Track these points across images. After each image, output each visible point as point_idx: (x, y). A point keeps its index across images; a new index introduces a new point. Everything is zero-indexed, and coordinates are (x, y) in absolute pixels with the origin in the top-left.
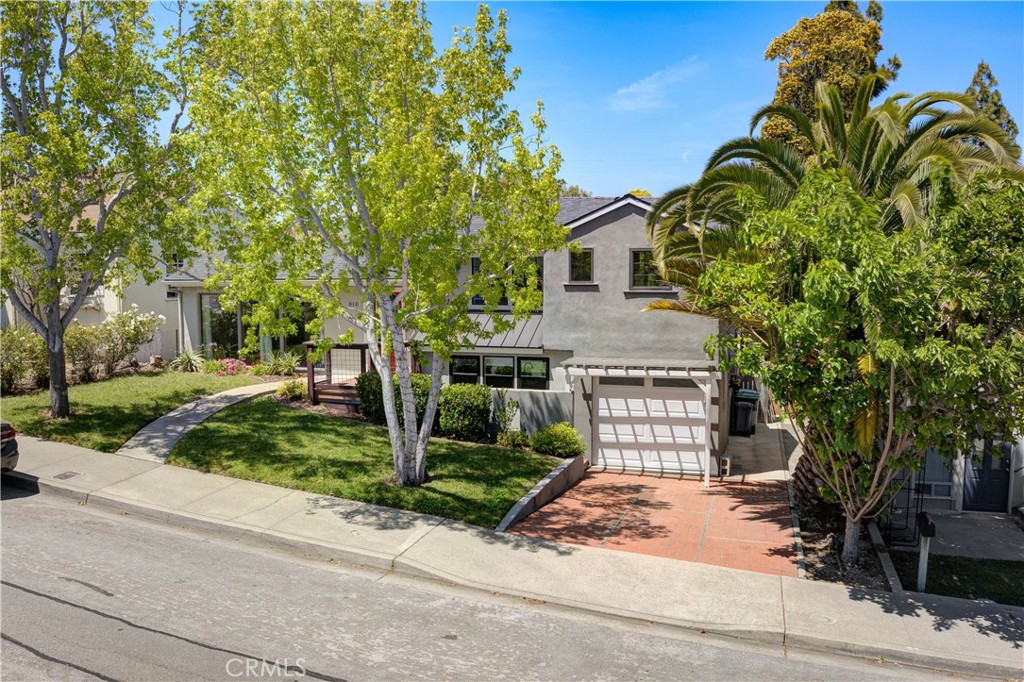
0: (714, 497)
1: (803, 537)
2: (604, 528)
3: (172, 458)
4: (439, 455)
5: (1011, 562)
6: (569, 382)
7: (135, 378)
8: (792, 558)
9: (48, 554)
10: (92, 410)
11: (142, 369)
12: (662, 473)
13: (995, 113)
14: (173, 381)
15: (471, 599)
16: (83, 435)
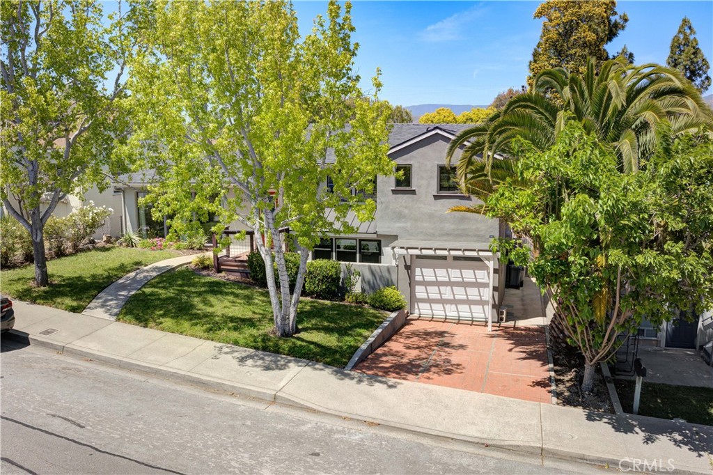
0: (495, 339)
1: (556, 371)
2: (419, 366)
3: (121, 317)
4: (305, 312)
5: (698, 387)
6: (395, 259)
7: (93, 253)
8: (548, 388)
9: (39, 395)
10: (64, 280)
11: (98, 245)
12: (459, 320)
13: (694, 53)
14: (120, 256)
16: (59, 300)
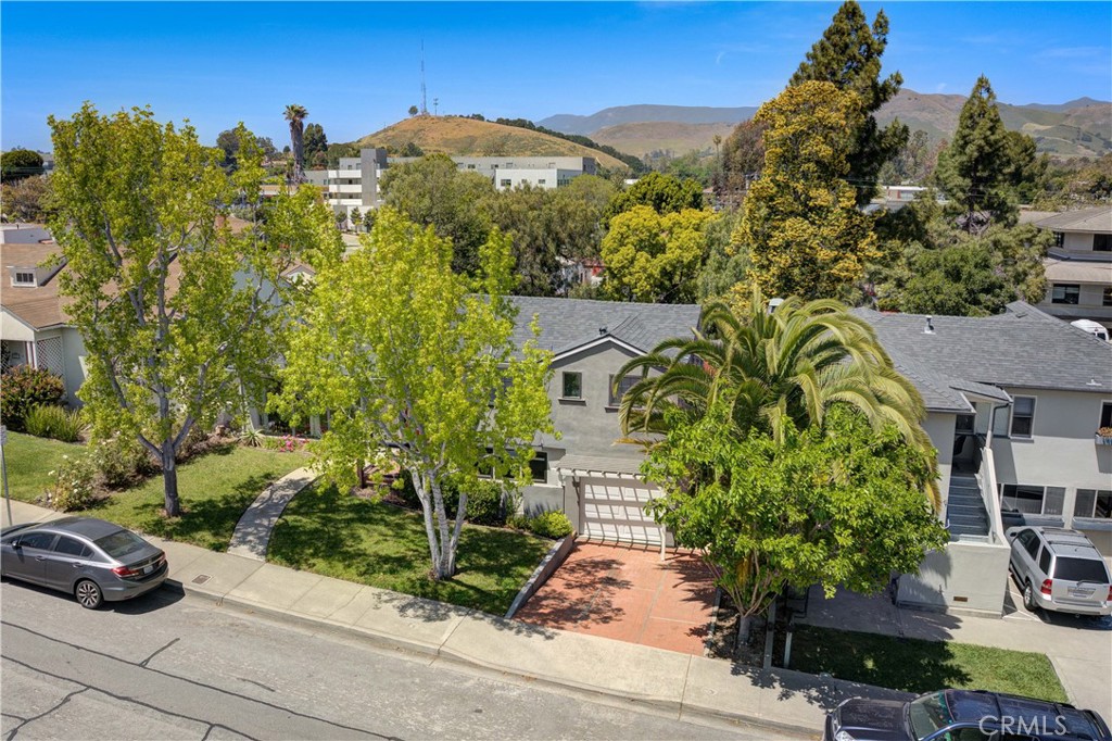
0: (665, 572)
1: (719, 615)
2: (580, 611)
3: (269, 556)
5: (867, 633)
6: (562, 480)
7: (211, 457)
8: (704, 638)
9: (221, 658)
10: (195, 506)
11: (211, 440)
12: (633, 543)
13: (991, 128)
14: (244, 462)
15: (491, 679)
16: (198, 535)
